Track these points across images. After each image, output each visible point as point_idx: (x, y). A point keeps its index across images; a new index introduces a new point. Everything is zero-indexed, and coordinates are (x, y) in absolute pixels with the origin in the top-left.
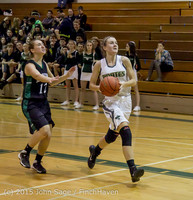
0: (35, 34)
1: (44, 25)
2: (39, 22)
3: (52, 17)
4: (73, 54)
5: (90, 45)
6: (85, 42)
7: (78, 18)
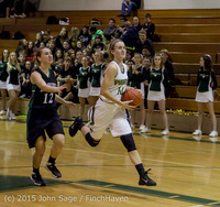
0: (95, 46)
1: (106, 36)
2: (100, 32)
3: (115, 27)
4: (139, 69)
5: (158, 58)
6: (152, 55)
7: (145, 27)
